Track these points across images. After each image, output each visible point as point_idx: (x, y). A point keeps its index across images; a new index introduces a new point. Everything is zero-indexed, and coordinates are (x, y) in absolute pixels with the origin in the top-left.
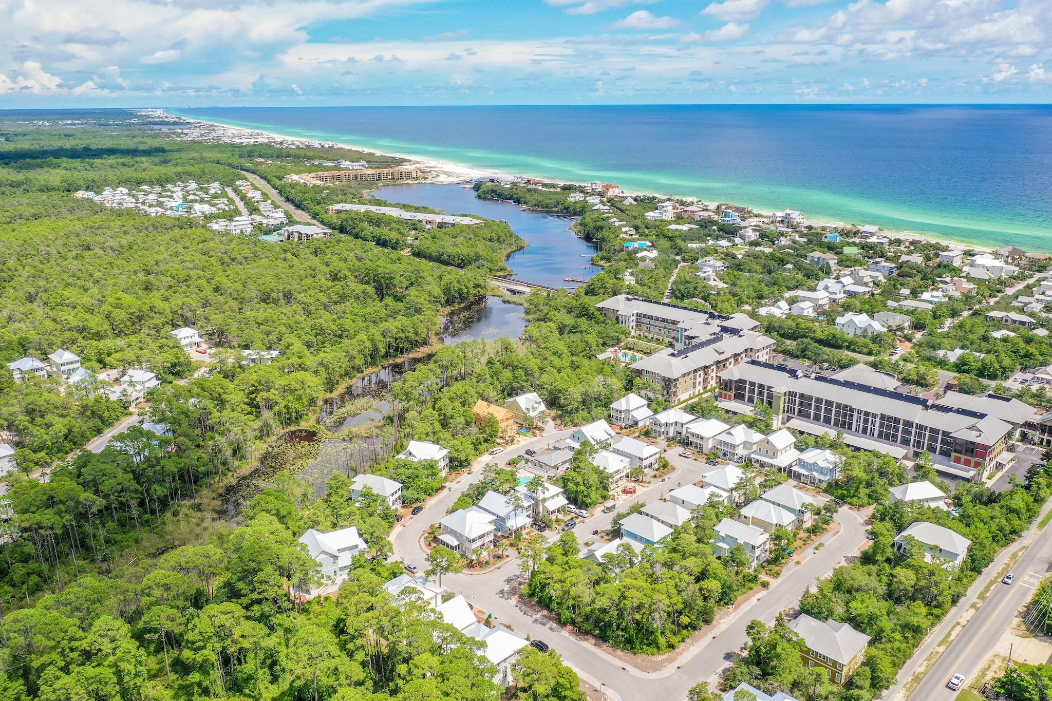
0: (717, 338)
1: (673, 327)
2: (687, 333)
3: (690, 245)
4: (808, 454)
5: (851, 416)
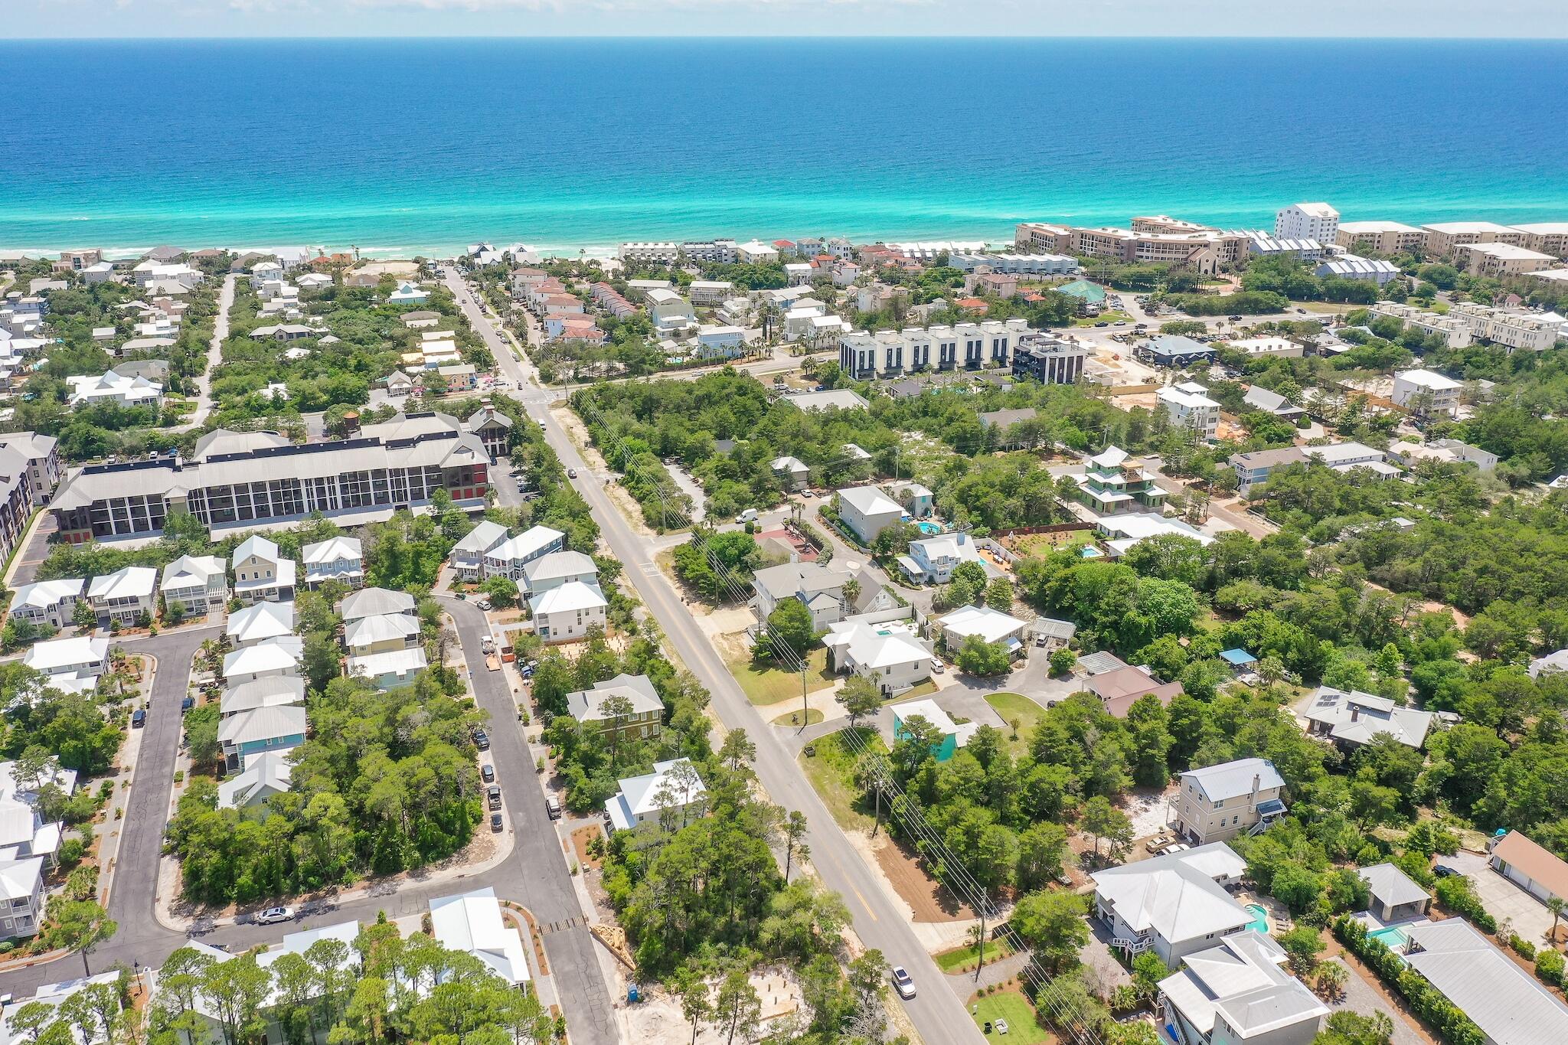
4: (318, 553)
5: (298, 493)
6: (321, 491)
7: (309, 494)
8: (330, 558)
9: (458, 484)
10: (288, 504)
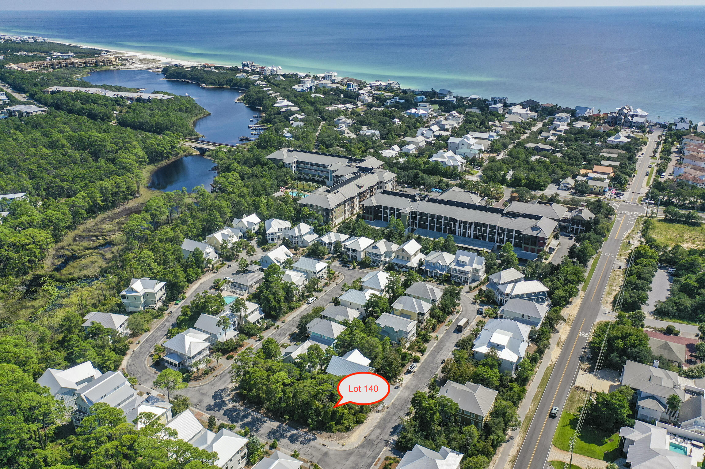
0: (356, 176)
1: (323, 169)
2: (335, 174)
3: (327, 108)
5: (455, 225)
6: (465, 228)
7: (460, 227)
9: (528, 244)
10: (450, 230)
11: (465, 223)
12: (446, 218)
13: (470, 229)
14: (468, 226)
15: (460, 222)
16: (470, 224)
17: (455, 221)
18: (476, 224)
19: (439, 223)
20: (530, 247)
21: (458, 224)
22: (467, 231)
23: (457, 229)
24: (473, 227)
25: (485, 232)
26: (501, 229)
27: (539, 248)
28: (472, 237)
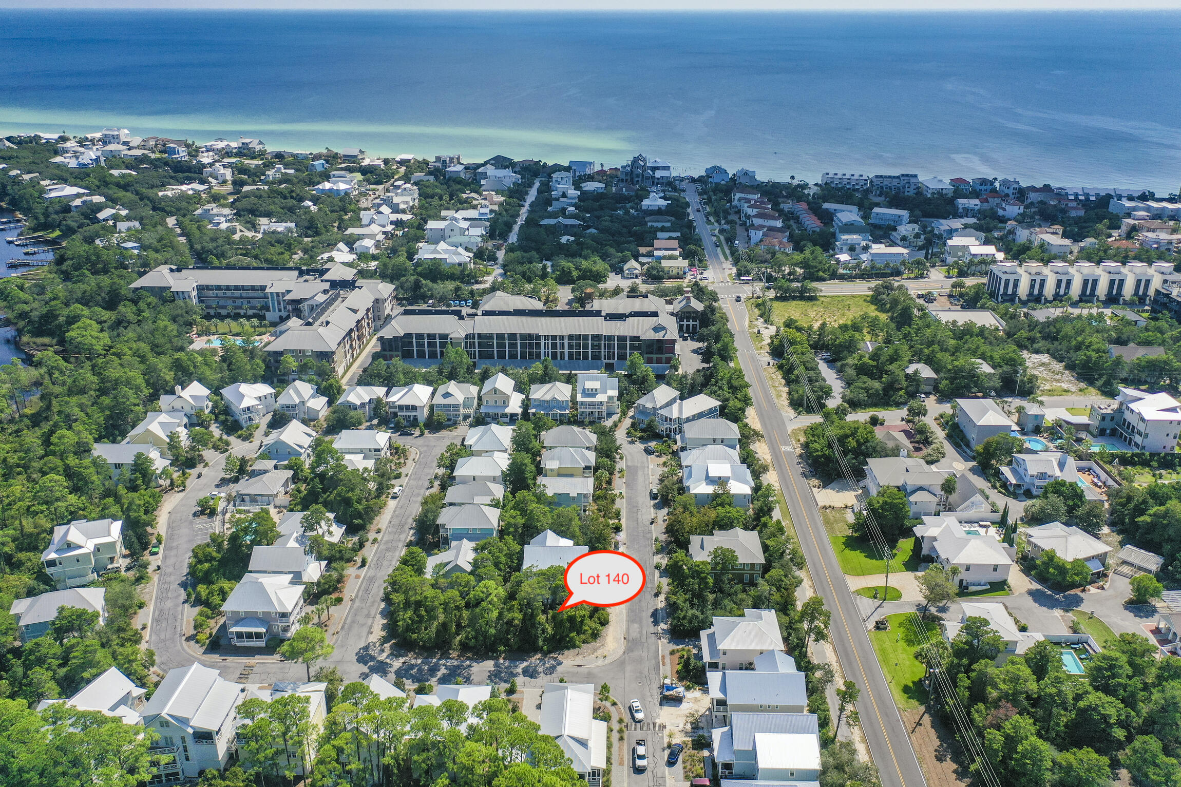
1: (260, 293)
2: (289, 297)
4: (540, 392)
5: (538, 345)
6: (554, 346)
7: (546, 346)
8: (548, 397)
9: (652, 353)
10: (531, 353)
11: (554, 338)
12: (523, 337)
13: (563, 346)
14: (558, 342)
15: (546, 338)
16: (562, 338)
17: (538, 337)
18: (571, 337)
19: (513, 346)
20: (655, 356)
21: (542, 342)
22: (558, 350)
23: (543, 350)
24: (566, 342)
25: (586, 347)
26: (609, 338)
27: (668, 355)
28: (566, 358)
